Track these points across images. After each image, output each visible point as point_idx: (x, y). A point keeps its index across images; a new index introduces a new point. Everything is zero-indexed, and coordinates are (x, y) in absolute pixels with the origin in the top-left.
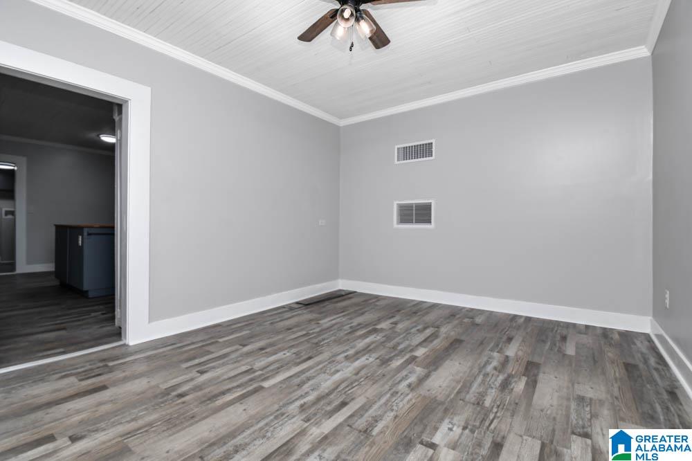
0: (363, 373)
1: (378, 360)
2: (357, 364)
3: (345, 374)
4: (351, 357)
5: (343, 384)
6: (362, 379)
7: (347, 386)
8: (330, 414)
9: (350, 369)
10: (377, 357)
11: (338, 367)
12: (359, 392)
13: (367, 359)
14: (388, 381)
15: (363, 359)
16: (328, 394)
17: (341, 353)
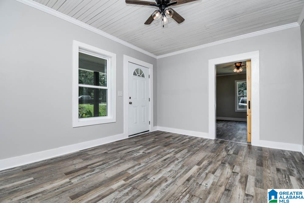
0: (158, 170)
1: (148, 178)
2: (160, 176)
3: (165, 170)
4: (163, 180)
5: (166, 166)
6: (158, 168)
7: (164, 165)
8: (168, 158)
9: (163, 173)
10: (148, 180)
11: (170, 173)
12: (159, 163)
13: (154, 179)
14: (147, 167)
15: (156, 179)
16: (171, 163)
17: (170, 184)
